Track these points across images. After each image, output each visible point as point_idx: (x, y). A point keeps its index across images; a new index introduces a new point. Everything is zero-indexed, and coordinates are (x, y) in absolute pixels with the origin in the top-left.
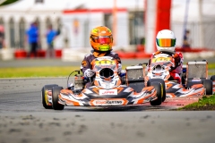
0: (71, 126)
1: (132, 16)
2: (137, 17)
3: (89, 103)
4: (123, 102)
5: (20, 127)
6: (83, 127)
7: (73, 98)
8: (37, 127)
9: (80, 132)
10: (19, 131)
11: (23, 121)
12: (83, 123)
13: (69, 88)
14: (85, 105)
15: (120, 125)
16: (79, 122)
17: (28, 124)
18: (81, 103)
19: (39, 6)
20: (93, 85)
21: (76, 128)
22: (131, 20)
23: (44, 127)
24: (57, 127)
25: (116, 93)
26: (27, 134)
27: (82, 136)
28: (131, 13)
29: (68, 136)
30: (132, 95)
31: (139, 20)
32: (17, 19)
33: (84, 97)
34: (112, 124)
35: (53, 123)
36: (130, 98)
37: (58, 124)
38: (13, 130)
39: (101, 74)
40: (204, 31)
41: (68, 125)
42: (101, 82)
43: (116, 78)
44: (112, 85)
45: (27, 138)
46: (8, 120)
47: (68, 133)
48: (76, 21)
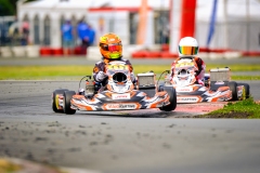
0: (97, 136)
1: (157, 15)
2: (163, 16)
3: (102, 107)
4: (136, 106)
5: (46, 135)
6: (109, 136)
7: (86, 103)
8: (63, 136)
9: (106, 142)
10: (44, 139)
11: (49, 129)
12: (109, 132)
13: (80, 93)
14: (98, 110)
15: (146, 135)
16: (105, 131)
17: (54, 132)
18: (94, 108)
19: (64, 5)
20: (106, 89)
21: (103, 138)
22: (156, 19)
23: (71, 136)
24: (83, 136)
25: (129, 97)
26: (53, 144)
27: (109, 147)
28: (156, 11)
29: (94, 147)
30: (145, 100)
31: (164, 19)
32: (42, 16)
33: (97, 101)
34: (138, 134)
35: (78, 132)
36: (143, 103)
37: (84, 133)
38: (39, 139)
39: (114, 78)
40: (229, 32)
41: (94, 135)
42: (114, 87)
43: (129, 83)
44: (125, 89)
45: (53, 147)
46: (34, 127)
47: (94, 143)
48: (101, 20)
